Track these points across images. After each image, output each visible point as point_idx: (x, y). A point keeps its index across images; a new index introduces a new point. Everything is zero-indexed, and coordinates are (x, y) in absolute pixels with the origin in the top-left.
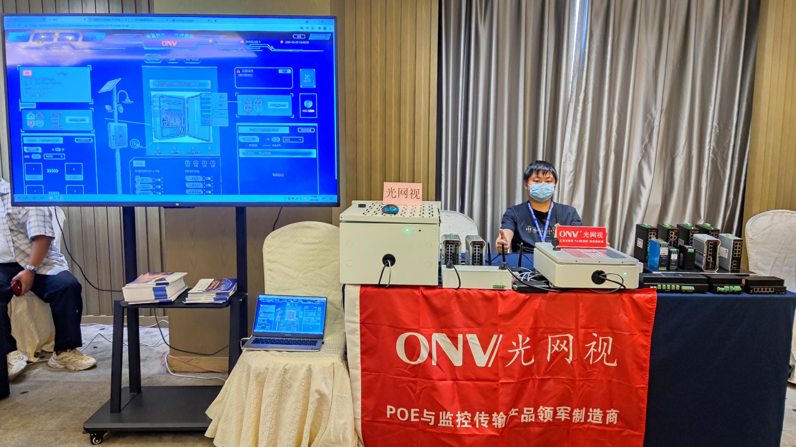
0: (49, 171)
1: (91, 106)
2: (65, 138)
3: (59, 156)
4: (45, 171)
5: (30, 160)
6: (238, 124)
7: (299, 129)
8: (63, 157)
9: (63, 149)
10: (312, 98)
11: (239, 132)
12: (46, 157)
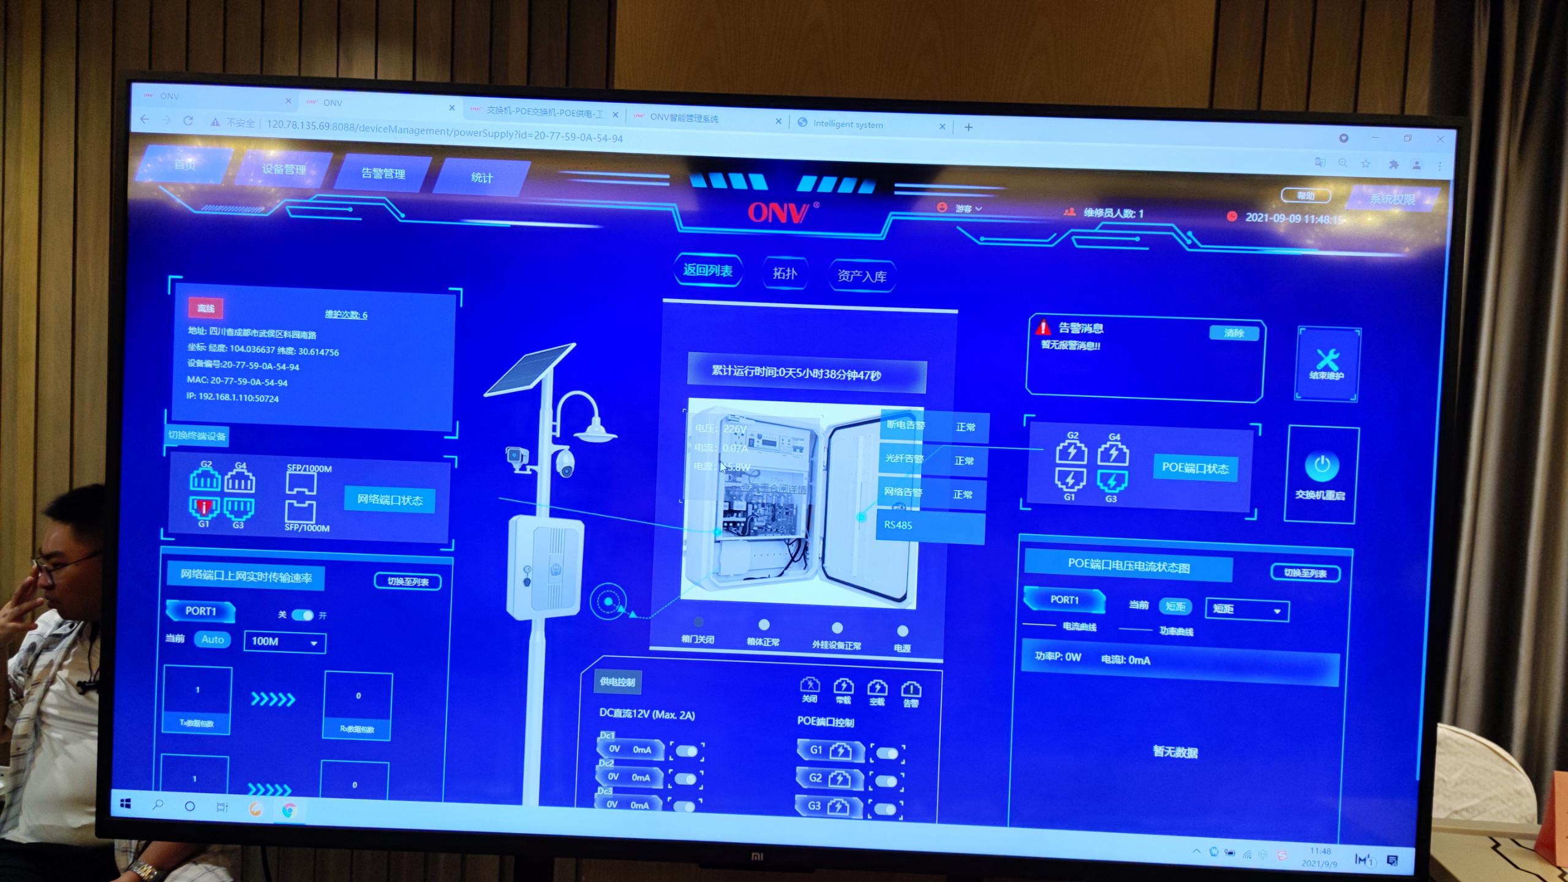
0: (258, 699)
1: (452, 447)
2: (331, 567)
3: (303, 642)
4: (243, 698)
5: (189, 651)
6: (1022, 537)
7: (1276, 568)
8: (319, 646)
9: (323, 615)
10: (1337, 446)
11: (1027, 570)
12: (250, 645)
